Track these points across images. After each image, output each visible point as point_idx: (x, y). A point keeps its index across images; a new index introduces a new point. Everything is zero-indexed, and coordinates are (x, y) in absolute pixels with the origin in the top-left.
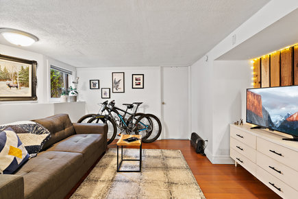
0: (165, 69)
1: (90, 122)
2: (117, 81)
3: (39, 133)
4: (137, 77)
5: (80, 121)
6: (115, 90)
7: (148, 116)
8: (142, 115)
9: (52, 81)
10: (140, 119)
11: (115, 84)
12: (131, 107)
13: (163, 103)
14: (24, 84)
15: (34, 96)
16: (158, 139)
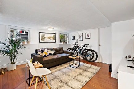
0: (100, 29)
1: (70, 50)
2: (80, 36)
3: (53, 51)
4: (87, 34)
5: (67, 50)
6: (79, 40)
7: (92, 51)
8: (89, 50)
9: (60, 38)
10: (87, 51)
11: (79, 37)
12: (84, 46)
13: (100, 45)
14: (53, 39)
15: (55, 42)
16: (95, 61)
